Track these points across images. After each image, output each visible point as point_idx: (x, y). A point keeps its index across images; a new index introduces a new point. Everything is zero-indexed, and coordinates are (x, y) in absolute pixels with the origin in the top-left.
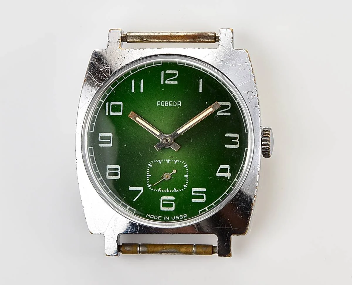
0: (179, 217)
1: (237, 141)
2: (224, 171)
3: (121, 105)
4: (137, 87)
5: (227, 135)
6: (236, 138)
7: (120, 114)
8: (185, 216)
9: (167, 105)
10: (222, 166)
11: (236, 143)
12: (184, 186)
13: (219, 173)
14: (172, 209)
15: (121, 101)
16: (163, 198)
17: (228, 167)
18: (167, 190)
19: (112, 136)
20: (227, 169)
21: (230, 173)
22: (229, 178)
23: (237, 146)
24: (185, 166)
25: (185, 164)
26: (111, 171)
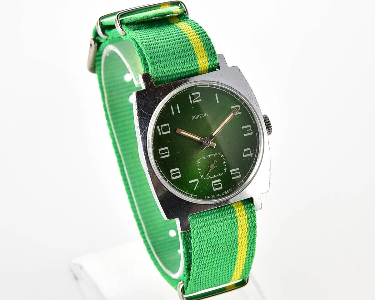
0: (227, 192)
1: (250, 130)
2: (247, 152)
3: (168, 126)
4: (175, 110)
5: (243, 128)
6: (249, 128)
7: (169, 132)
8: (230, 190)
9: (198, 117)
10: (245, 150)
11: (250, 132)
12: (225, 170)
13: (244, 155)
14: (221, 188)
15: (167, 123)
16: (213, 182)
17: (249, 149)
18: (215, 176)
19: (168, 149)
20: (249, 150)
21: (252, 153)
22: (252, 156)
23: (251, 133)
24: (221, 156)
25: (221, 155)
26: (174, 174)
